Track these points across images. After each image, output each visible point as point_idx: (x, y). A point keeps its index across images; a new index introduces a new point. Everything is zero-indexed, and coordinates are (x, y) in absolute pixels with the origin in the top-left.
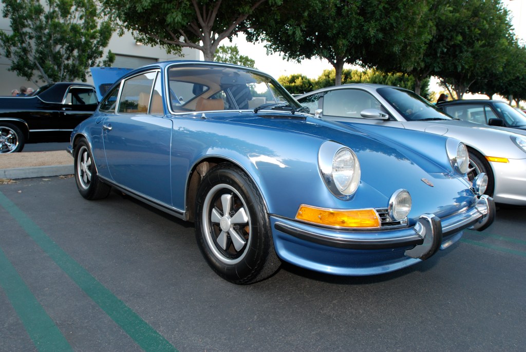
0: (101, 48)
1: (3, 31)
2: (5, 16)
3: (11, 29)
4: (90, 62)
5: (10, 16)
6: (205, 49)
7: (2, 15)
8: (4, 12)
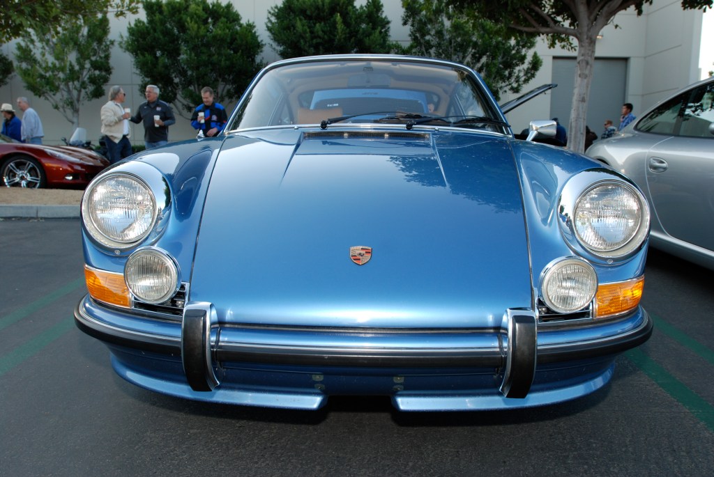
0: (524, 51)
1: (399, 43)
2: (405, 23)
3: (409, 38)
4: (507, 73)
5: (410, 23)
6: (580, 34)
7: (402, 22)
8: (403, 19)
